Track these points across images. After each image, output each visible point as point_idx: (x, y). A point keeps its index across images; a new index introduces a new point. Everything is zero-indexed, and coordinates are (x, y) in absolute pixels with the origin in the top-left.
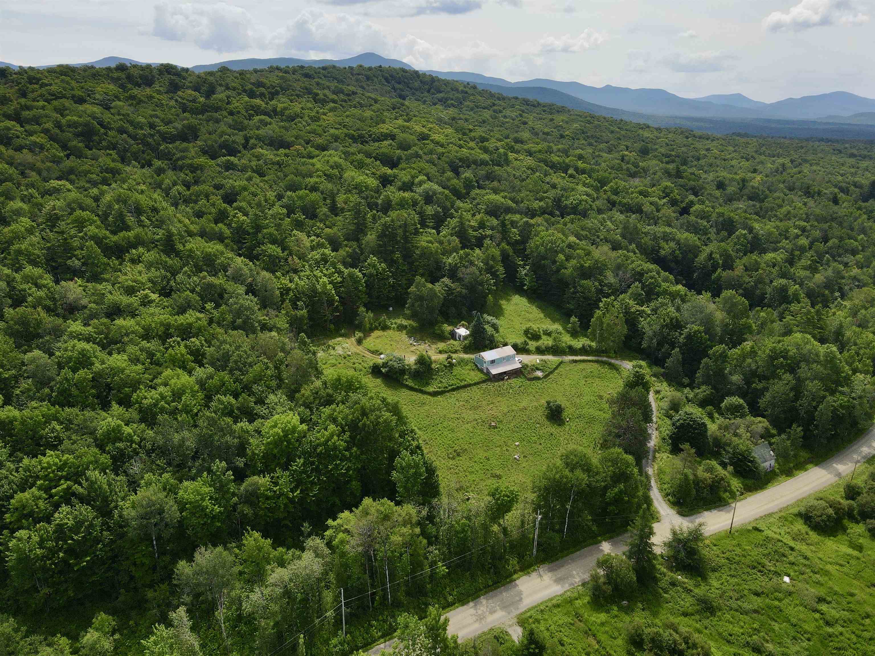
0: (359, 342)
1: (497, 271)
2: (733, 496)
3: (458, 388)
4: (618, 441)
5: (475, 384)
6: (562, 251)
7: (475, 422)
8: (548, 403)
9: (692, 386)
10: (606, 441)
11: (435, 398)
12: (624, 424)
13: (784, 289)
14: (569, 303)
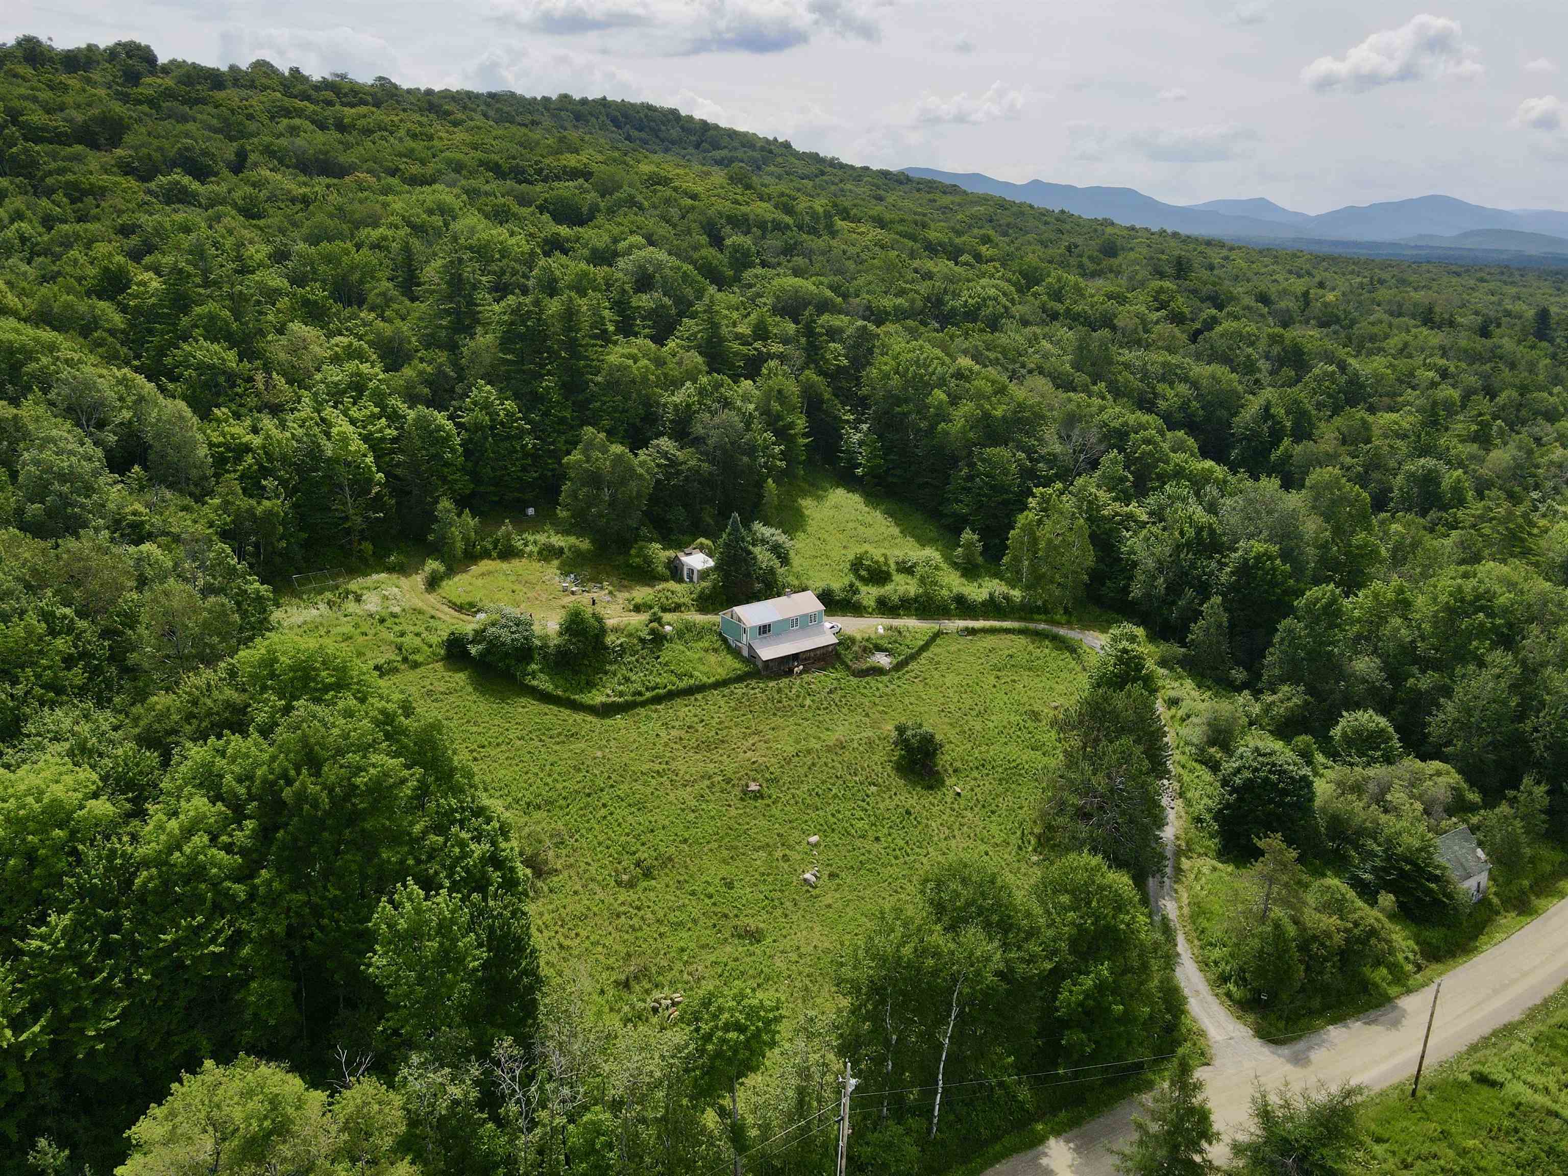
0: (433, 583)
1: (791, 425)
2: (1399, 978)
3: (671, 695)
4: (1083, 829)
5: (716, 685)
6: (942, 383)
7: (707, 782)
8: (901, 730)
9: (1254, 686)
10: (1049, 827)
11: (609, 721)
12: (1100, 782)
13: (1429, 480)
14: (958, 501)
